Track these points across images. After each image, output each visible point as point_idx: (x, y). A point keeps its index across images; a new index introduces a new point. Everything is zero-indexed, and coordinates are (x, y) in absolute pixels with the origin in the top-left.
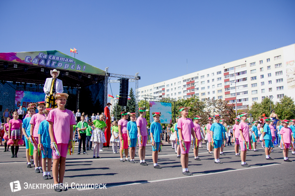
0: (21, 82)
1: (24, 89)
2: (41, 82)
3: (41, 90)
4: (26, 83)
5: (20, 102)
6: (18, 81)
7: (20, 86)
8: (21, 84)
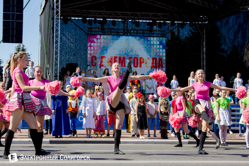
0: (95, 18)
1: (102, 32)
2: (132, 15)
3: (132, 31)
4: (104, 19)
5: (95, 57)
6: (90, 15)
7: (94, 25)
8: (95, 21)
